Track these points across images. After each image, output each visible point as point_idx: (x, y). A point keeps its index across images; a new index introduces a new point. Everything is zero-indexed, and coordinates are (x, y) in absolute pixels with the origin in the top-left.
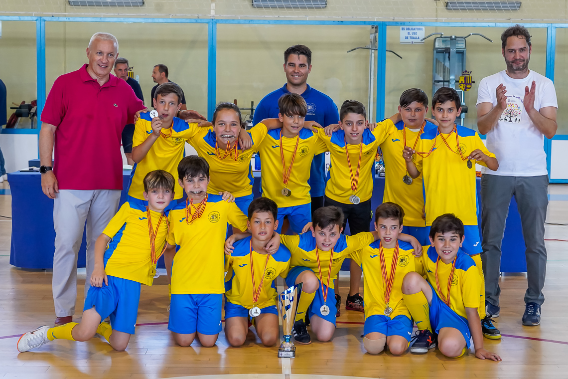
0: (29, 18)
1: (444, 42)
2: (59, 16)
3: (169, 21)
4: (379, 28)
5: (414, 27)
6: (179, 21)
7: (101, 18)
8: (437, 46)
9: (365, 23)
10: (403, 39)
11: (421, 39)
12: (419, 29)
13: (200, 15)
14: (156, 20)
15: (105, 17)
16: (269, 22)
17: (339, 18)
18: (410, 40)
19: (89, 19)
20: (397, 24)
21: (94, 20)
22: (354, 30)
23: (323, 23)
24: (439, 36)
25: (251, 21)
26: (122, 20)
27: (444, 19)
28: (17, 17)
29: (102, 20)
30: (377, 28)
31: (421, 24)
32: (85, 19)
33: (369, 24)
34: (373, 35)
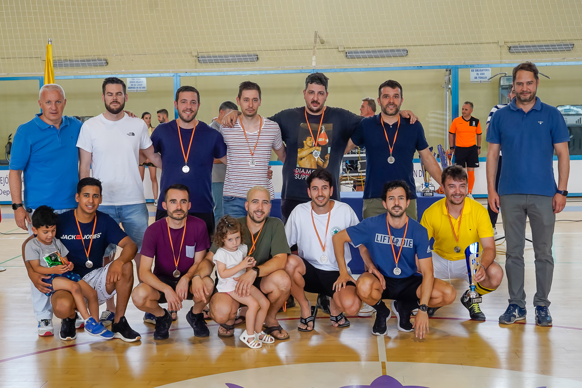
0: (167, 75)
1: (508, 79)
2: (191, 72)
3: (279, 72)
4: (452, 70)
5: (482, 69)
6: (287, 72)
7: (224, 72)
8: (502, 84)
9: (440, 67)
10: (472, 79)
11: (488, 78)
12: (486, 70)
13: (304, 66)
14: (268, 72)
15: (227, 71)
16: (360, 70)
17: (419, 64)
18: (478, 80)
19: (215, 74)
20: (467, 66)
21: (219, 74)
22: (431, 73)
23: (405, 68)
24: (504, 75)
25: (345, 70)
26: (241, 73)
27: (507, 61)
28: (158, 74)
29: (226, 74)
30: (450, 70)
31: (488, 66)
32: (211, 74)
33: (444, 68)
34: (447, 77)
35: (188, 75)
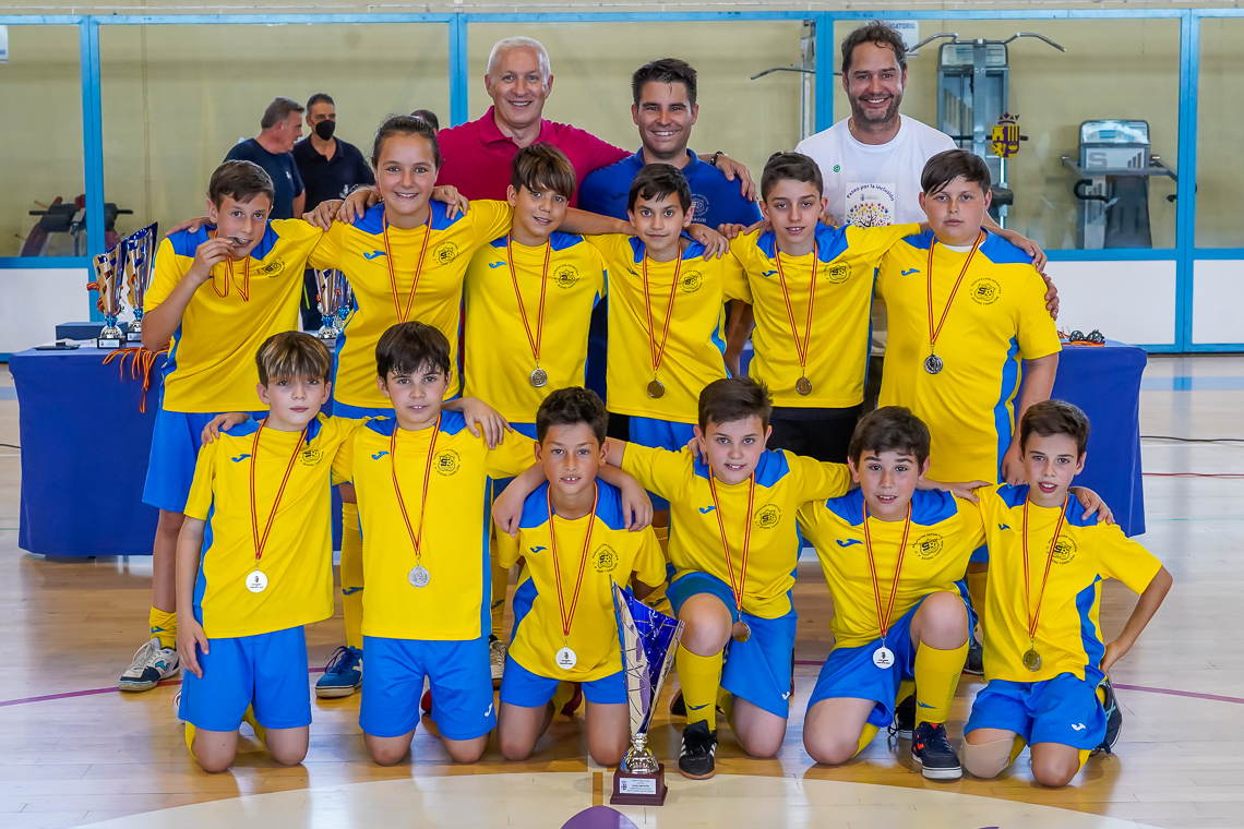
0: (64, 19)
1: (960, 52)
2: (129, 13)
3: (365, 18)
4: (818, 25)
6: (386, 18)
7: (218, 15)
8: (945, 62)
9: (786, 15)
12: (907, 26)
13: (431, 5)
14: (337, 18)
15: (227, 13)
16: (580, 17)
17: (732, 6)
19: (194, 19)
20: (854, 15)
21: (203, 20)
22: (766, 32)
23: (696, 16)
24: (950, 39)
25: (540, 17)
26: (263, 18)
28: (38, 17)
29: (222, 19)
30: (813, 25)
31: (910, 14)
32: (183, 19)
33: (796, 18)
34: (807, 41)
35: (119, 22)
